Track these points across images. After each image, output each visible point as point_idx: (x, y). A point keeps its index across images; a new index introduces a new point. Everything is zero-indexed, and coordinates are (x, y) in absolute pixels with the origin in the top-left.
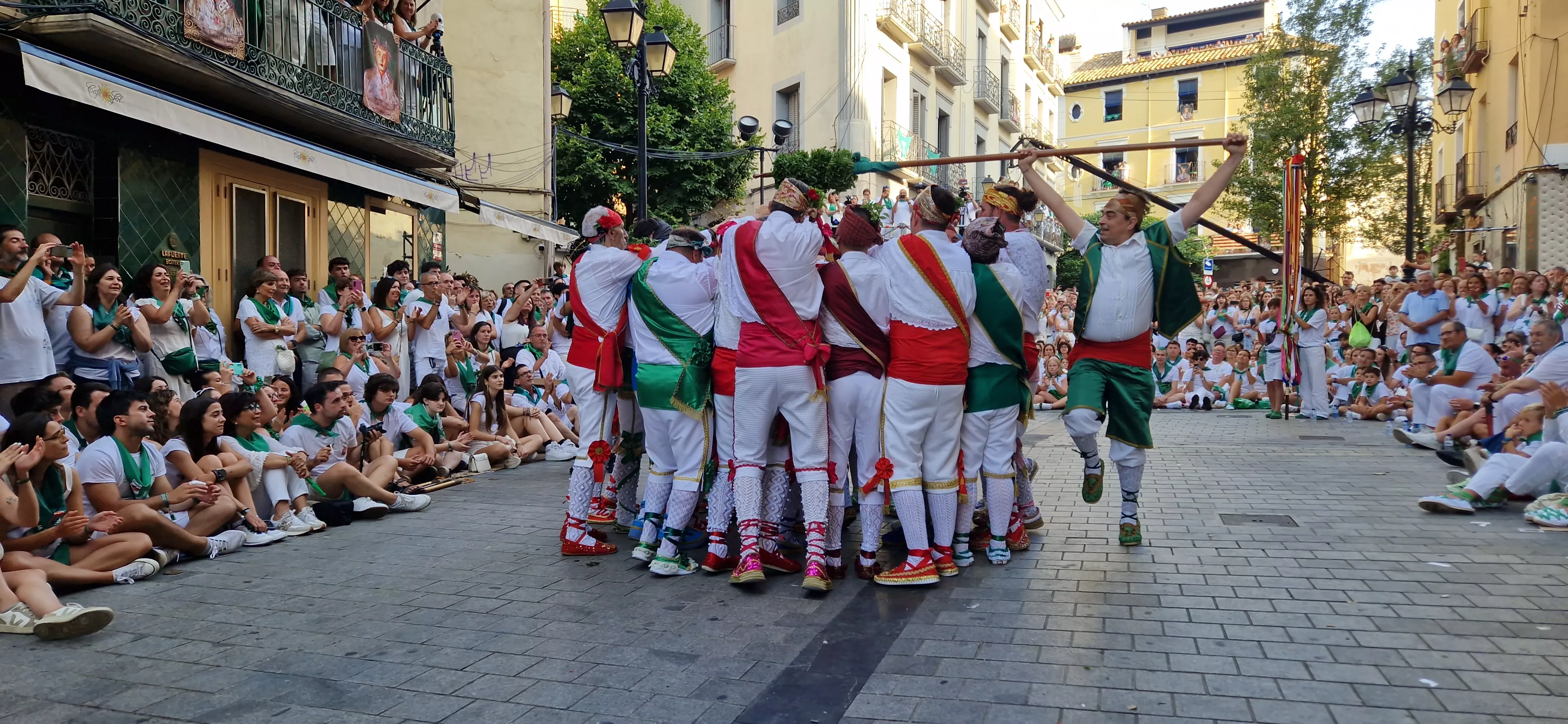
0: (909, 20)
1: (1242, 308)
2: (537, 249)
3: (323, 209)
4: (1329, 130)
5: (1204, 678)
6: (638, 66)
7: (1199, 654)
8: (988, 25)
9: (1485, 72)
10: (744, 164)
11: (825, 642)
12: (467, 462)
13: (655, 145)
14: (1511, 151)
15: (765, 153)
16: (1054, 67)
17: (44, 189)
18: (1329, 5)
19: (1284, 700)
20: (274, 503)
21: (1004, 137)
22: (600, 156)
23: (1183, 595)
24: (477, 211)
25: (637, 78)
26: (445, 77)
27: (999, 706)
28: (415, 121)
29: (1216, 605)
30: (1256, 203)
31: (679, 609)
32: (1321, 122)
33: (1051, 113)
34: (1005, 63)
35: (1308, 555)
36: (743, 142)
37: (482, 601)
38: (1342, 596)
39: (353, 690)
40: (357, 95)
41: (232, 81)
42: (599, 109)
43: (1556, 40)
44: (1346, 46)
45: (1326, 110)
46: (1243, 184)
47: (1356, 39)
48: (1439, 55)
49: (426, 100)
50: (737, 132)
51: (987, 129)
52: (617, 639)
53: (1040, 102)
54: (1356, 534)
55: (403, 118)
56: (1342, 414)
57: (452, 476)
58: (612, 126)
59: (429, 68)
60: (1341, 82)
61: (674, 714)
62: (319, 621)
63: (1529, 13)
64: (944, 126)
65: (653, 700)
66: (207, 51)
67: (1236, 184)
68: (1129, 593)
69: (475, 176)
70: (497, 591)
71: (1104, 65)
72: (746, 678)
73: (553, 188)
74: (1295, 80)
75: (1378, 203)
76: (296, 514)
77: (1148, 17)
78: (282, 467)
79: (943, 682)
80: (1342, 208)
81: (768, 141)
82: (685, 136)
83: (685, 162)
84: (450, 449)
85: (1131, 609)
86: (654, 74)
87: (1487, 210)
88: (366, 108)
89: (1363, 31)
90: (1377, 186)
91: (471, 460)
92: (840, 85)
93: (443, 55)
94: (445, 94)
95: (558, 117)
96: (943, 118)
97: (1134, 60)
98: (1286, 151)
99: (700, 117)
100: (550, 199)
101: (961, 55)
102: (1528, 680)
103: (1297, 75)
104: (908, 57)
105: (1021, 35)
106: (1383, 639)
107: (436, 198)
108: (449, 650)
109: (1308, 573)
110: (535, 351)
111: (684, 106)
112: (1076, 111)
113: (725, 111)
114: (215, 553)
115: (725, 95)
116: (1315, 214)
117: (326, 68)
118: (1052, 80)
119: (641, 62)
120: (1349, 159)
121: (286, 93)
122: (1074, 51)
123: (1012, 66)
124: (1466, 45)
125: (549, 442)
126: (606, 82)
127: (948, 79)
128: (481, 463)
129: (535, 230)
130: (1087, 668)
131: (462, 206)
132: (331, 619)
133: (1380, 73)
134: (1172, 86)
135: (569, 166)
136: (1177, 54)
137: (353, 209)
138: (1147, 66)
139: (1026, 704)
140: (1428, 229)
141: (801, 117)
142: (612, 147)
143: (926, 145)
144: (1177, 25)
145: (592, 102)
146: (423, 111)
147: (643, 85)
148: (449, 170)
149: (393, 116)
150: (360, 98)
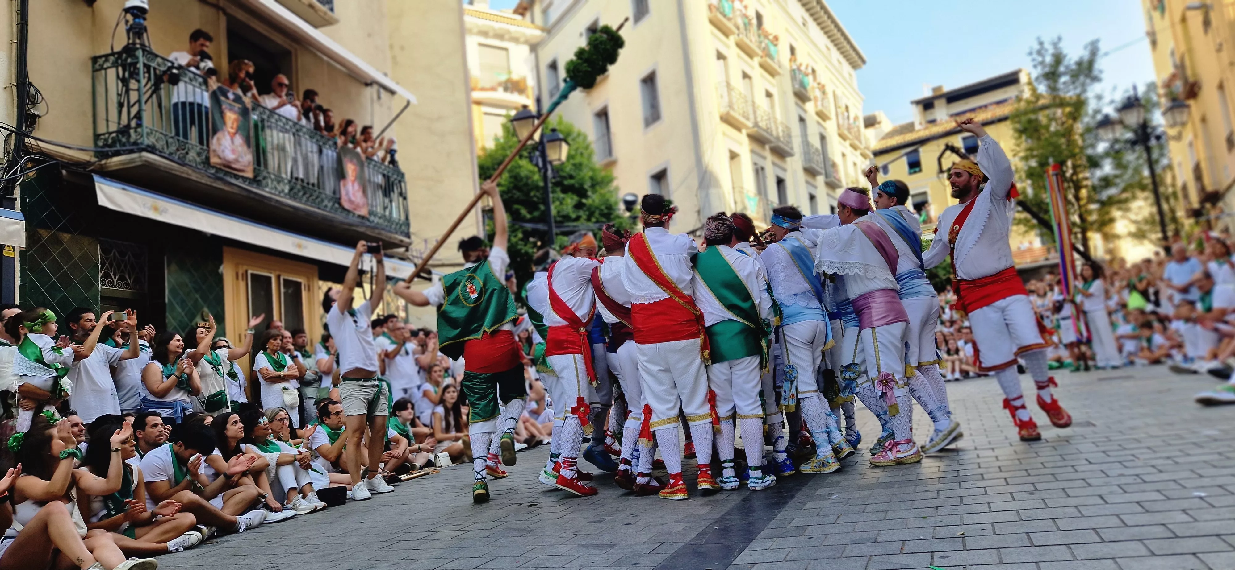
0: (744, 112)
1: (1039, 295)
3: (315, 284)
4: (1085, 155)
5: (1018, 513)
6: (541, 158)
7: (1014, 500)
8: (806, 112)
9: (1200, 98)
11: (716, 527)
12: (433, 460)
13: (561, 223)
16: (863, 138)
17: (112, 283)
18: (1066, 64)
19: (1083, 516)
20: (286, 491)
21: (831, 192)
22: (520, 235)
23: (1002, 472)
25: (541, 169)
26: (400, 182)
27: (855, 545)
28: (380, 215)
29: (1028, 474)
32: (1077, 149)
34: (823, 138)
35: (1104, 439)
36: (628, 214)
37: (448, 533)
41: (245, 193)
42: (517, 202)
44: (1085, 92)
45: (1080, 140)
47: (1092, 85)
48: (1161, 91)
49: (387, 201)
50: (622, 206)
51: (816, 188)
52: (552, 542)
53: (855, 164)
55: (371, 213)
56: (1132, 363)
57: (422, 470)
59: (388, 176)
60: (1087, 119)
63: (1223, 48)
64: (781, 187)
66: (227, 173)
71: (901, 133)
72: (654, 552)
74: (1051, 122)
75: (1138, 209)
76: (303, 498)
77: (930, 93)
78: (291, 463)
80: (1108, 213)
82: (583, 214)
84: (419, 450)
85: (960, 484)
86: (554, 163)
87: (1224, 202)
88: (343, 208)
89: (1096, 79)
90: (1134, 195)
91: (436, 458)
92: (697, 165)
94: (401, 194)
96: (780, 182)
97: (924, 127)
99: (593, 199)
101: (788, 134)
104: (747, 139)
105: (833, 115)
106: (1164, 476)
107: (399, 271)
109: (1104, 449)
111: (581, 192)
113: (610, 192)
114: (243, 528)
115: (611, 181)
116: (1087, 220)
118: (862, 147)
119: (544, 155)
120: (1105, 175)
121: (284, 200)
122: (877, 126)
123: (828, 139)
124: (1181, 80)
127: (781, 153)
128: (444, 459)
130: (924, 518)
133: (1115, 107)
134: (958, 141)
138: (936, 130)
140: (1181, 225)
141: (670, 188)
142: (529, 226)
143: (770, 203)
144: (953, 97)
145: (512, 197)
146: (385, 208)
147: (546, 170)
148: (407, 250)
149: (364, 212)
150: (338, 201)
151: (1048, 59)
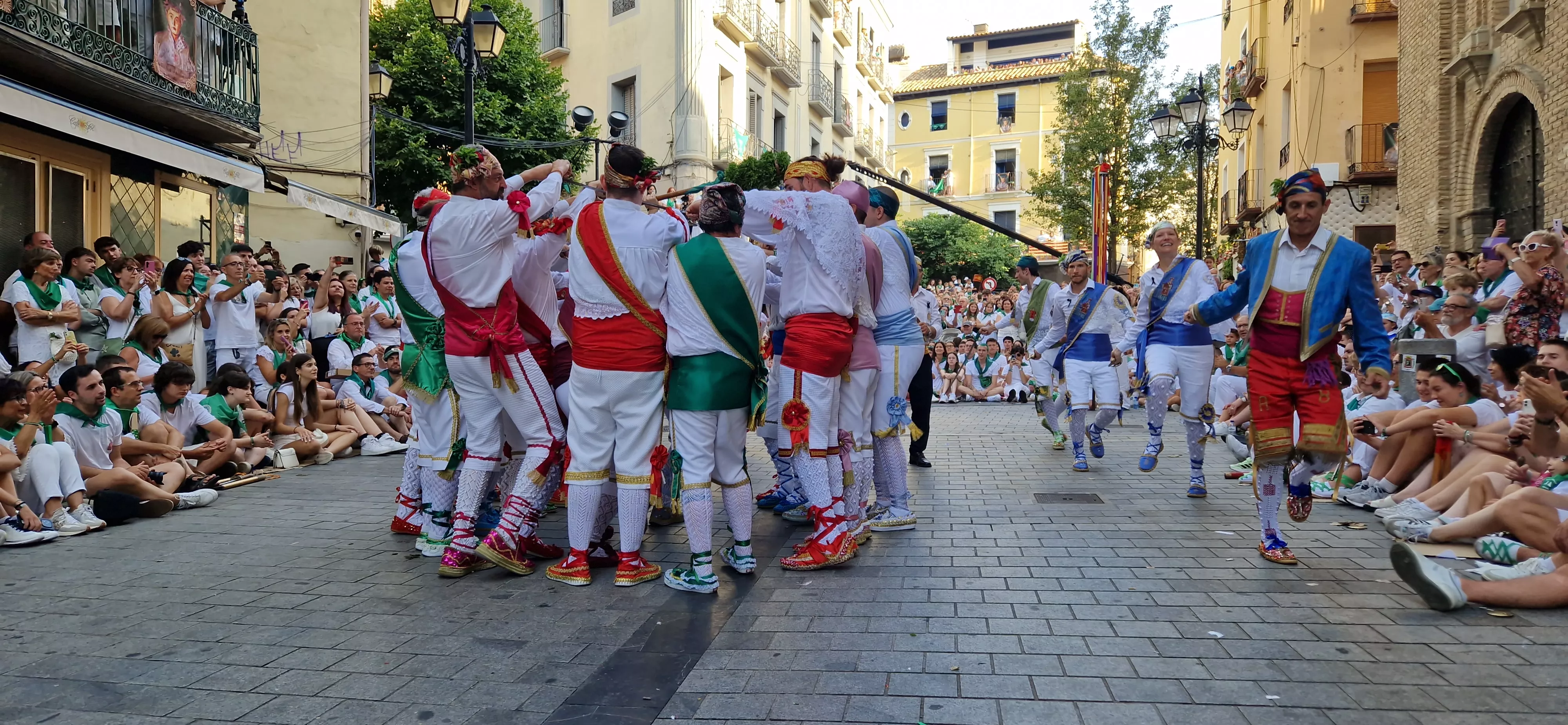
0: (745, 19)
2: (353, 234)
3: (105, 181)
4: (1131, 144)
5: (1020, 639)
6: (464, 45)
7: (1015, 617)
8: (822, 30)
9: (1263, 96)
10: (578, 155)
11: (659, 623)
12: (272, 458)
13: (484, 131)
14: (1284, 168)
15: (601, 144)
16: (885, 76)
18: (1130, 28)
19: (1091, 655)
20: (44, 500)
21: (838, 141)
22: (423, 140)
23: (1001, 566)
24: (285, 192)
25: (463, 57)
26: (249, 46)
27: (830, 673)
28: (214, 91)
29: (1031, 574)
30: (1067, 211)
31: (506, 597)
32: (1124, 137)
33: (881, 120)
34: (838, 68)
35: (1112, 527)
36: (577, 133)
37: (287, 597)
38: (1142, 562)
39: (135, 692)
40: (145, 59)
42: (423, 92)
43: (1322, 68)
44: (1145, 67)
45: (1128, 126)
46: (1055, 193)
47: (1154, 60)
48: (1224, 79)
49: (226, 70)
50: (570, 122)
51: (821, 132)
52: (439, 629)
53: (871, 108)
54: (1155, 509)
55: (199, 87)
57: (255, 472)
58: (436, 110)
59: (231, 35)
60: (1140, 101)
61: (499, 700)
62: (95, 623)
63: (1300, 44)
64: (779, 126)
65: (477, 687)
67: (1049, 193)
68: (952, 566)
69: (283, 155)
70: (304, 586)
71: (930, 76)
72: (577, 661)
73: (371, 171)
74: (1101, 97)
75: (1173, 215)
76: (69, 512)
77: (970, 32)
79: (776, 655)
80: (1142, 217)
81: (603, 132)
82: (516, 123)
83: (516, 151)
85: (954, 581)
86: (482, 54)
87: (1264, 222)
88: (156, 74)
89: (1160, 54)
90: (1172, 199)
91: (276, 455)
92: (676, 80)
93: (247, 22)
94: (249, 64)
95: (377, 96)
96: (779, 119)
97: (958, 73)
98: (1093, 163)
99: (532, 105)
100: (368, 183)
101: (796, 57)
102: (1299, 629)
103: (1103, 92)
104: (744, 56)
105: (853, 42)
106: (1177, 599)
107: (238, 175)
108: (248, 647)
109: (1111, 543)
110: (349, 341)
111: (515, 93)
112: (905, 119)
113: (558, 100)
115: (559, 84)
116: (1118, 222)
117: (109, 28)
118: (883, 87)
119: (468, 41)
120: (1149, 172)
121: (61, 53)
122: (903, 61)
123: (844, 71)
124: (1247, 71)
125: (365, 436)
126: (431, 63)
127: (784, 81)
128: (287, 458)
129: (351, 214)
130: (913, 635)
131: (268, 185)
132: (110, 620)
133: (1174, 94)
134: (992, 99)
135: (389, 149)
136: (997, 69)
137: (141, 186)
138: (970, 79)
139: (855, 670)
140: (1215, 240)
141: (637, 110)
142: (437, 130)
143: (763, 144)
144: (997, 41)
145: (415, 83)
146: (223, 81)
147: (471, 65)
148: (253, 147)
149: (189, 84)
150: (149, 63)
151: (1113, 20)
